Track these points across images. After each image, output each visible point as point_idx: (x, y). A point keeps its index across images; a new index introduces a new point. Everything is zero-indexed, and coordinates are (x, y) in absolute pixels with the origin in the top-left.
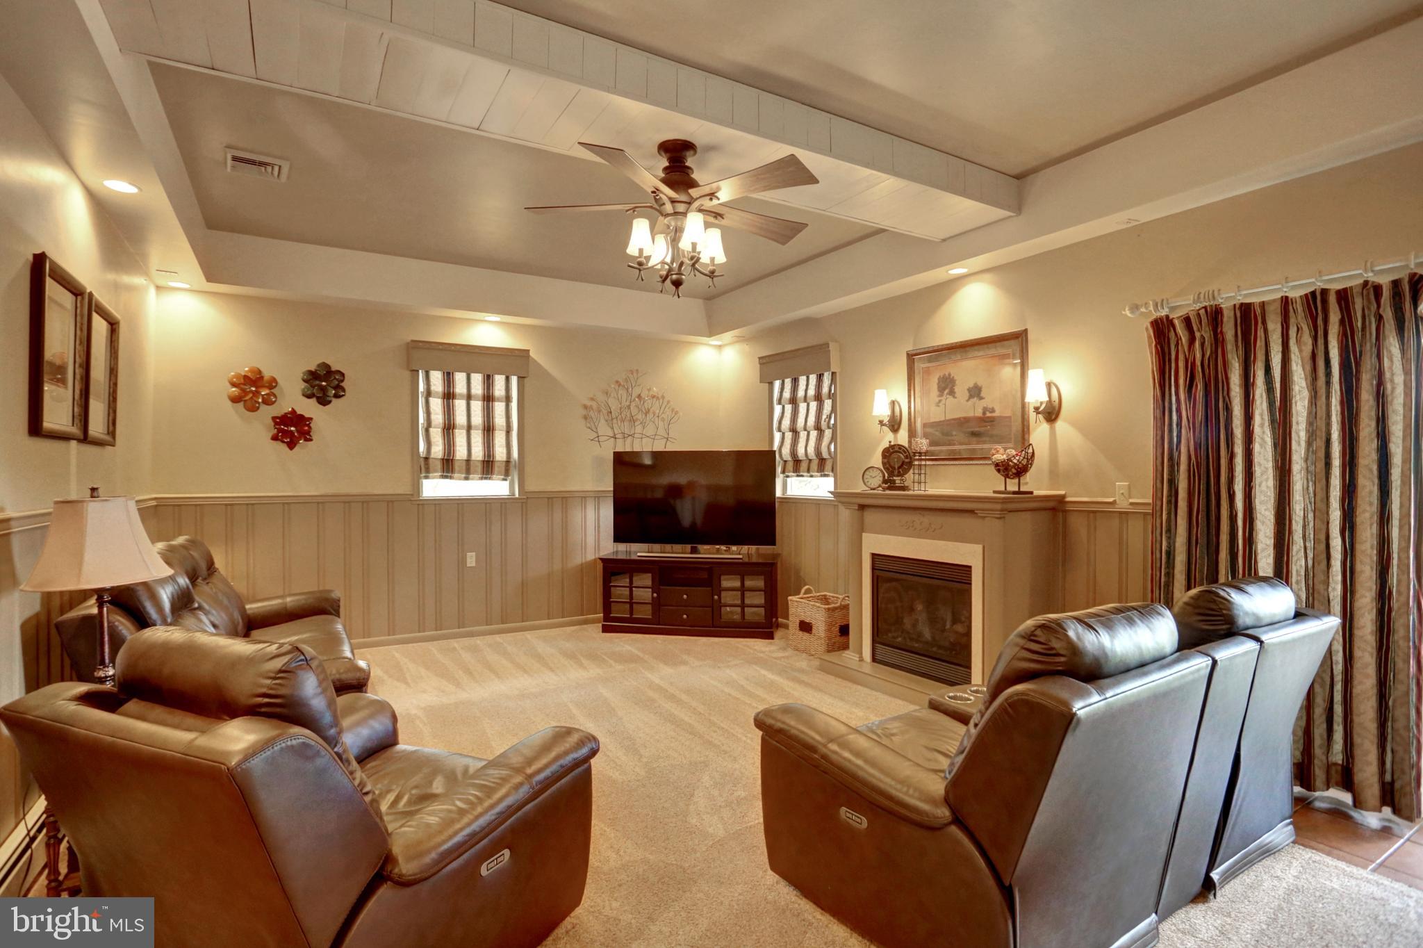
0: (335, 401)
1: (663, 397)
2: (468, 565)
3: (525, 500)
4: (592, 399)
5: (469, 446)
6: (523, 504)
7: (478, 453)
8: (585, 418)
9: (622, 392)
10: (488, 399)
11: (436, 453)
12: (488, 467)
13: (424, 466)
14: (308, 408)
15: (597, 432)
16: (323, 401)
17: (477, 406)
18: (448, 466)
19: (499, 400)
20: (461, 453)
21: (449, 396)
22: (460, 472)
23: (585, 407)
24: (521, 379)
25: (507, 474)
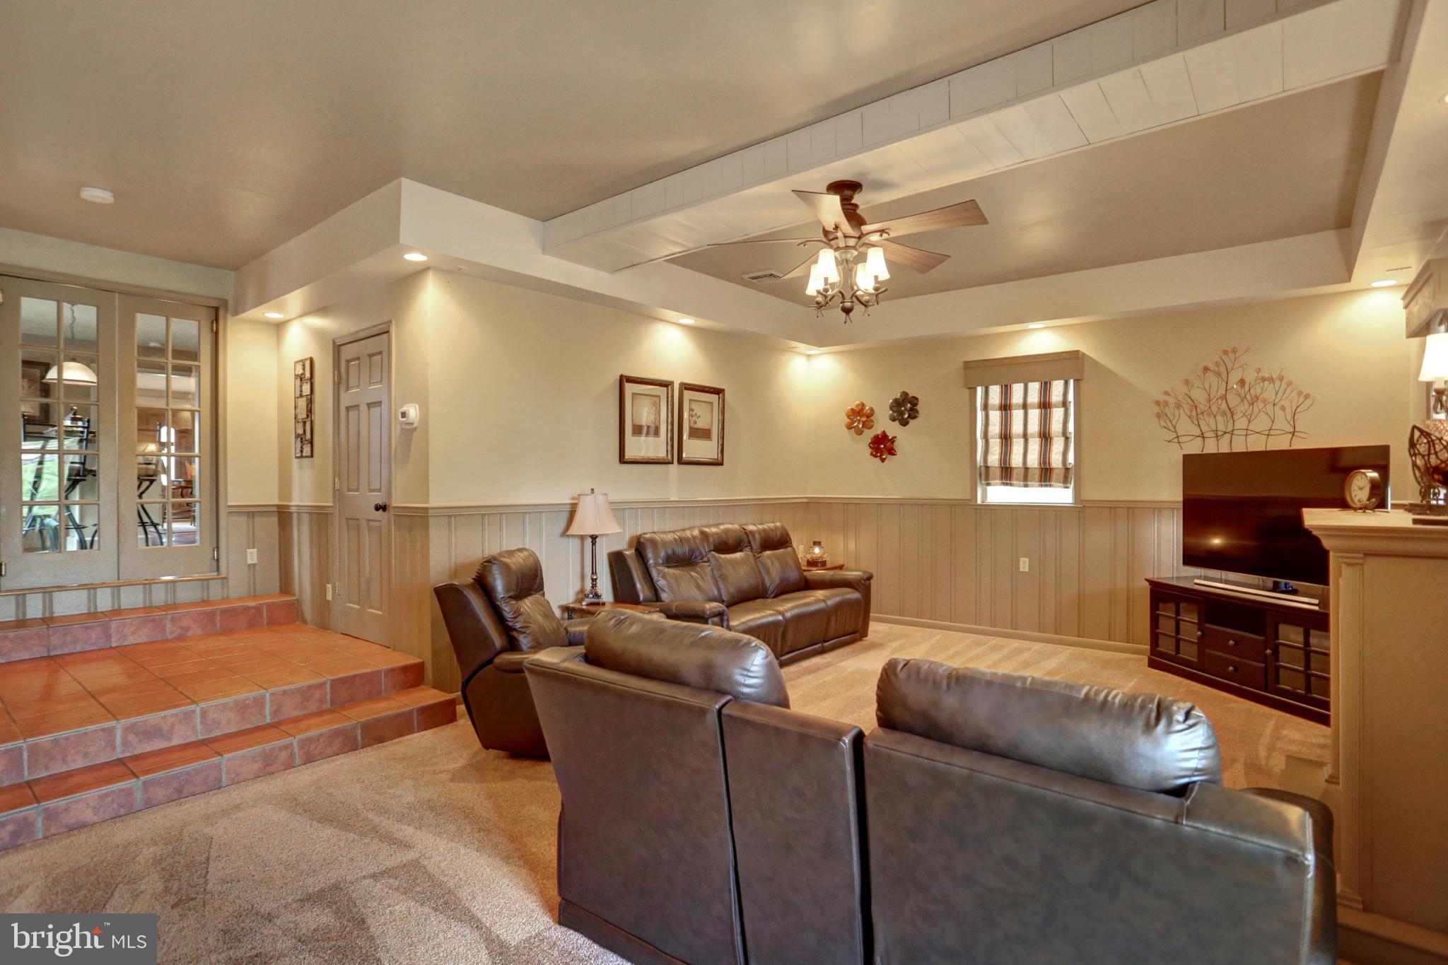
0: (911, 421)
1: (1281, 378)
2: (1021, 569)
3: (1081, 510)
4: (1167, 393)
5: (1026, 454)
6: (1082, 511)
7: (1033, 460)
8: (1158, 416)
9: (1211, 378)
10: (1045, 405)
11: (992, 461)
12: (1045, 475)
13: (985, 474)
14: (893, 429)
15: (1176, 432)
16: (904, 423)
17: (1034, 415)
18: (1007, 474)
19: (1056, 406)
20: (1016, 460)
21: (1006, 407)
22: (1017, 480)
23: (1158, 403)
24: (1076, 381)
25: (1065, 481)
